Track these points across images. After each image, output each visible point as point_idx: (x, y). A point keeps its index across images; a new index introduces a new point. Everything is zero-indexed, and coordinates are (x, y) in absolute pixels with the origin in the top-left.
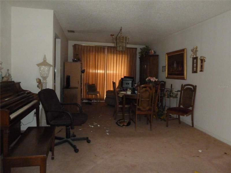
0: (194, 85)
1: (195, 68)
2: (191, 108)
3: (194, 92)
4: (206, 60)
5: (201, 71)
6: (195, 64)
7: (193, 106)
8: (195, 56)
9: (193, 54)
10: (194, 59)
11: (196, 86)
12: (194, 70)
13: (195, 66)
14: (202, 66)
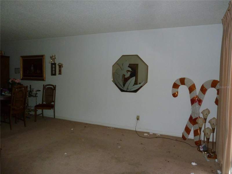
0: (54, 85)
1: (54, 72)
2: (53, 103)
3: (54, 91)
4: (63, 66)
5: (60, 74)
6: (54, 69)
7: (54, 102)
8: (53, 62)
9: (51, 60)
10: (52, 64)
11: (55, 86)
12: (53, 73)
13: (54, 70)
14: (60, 71)
